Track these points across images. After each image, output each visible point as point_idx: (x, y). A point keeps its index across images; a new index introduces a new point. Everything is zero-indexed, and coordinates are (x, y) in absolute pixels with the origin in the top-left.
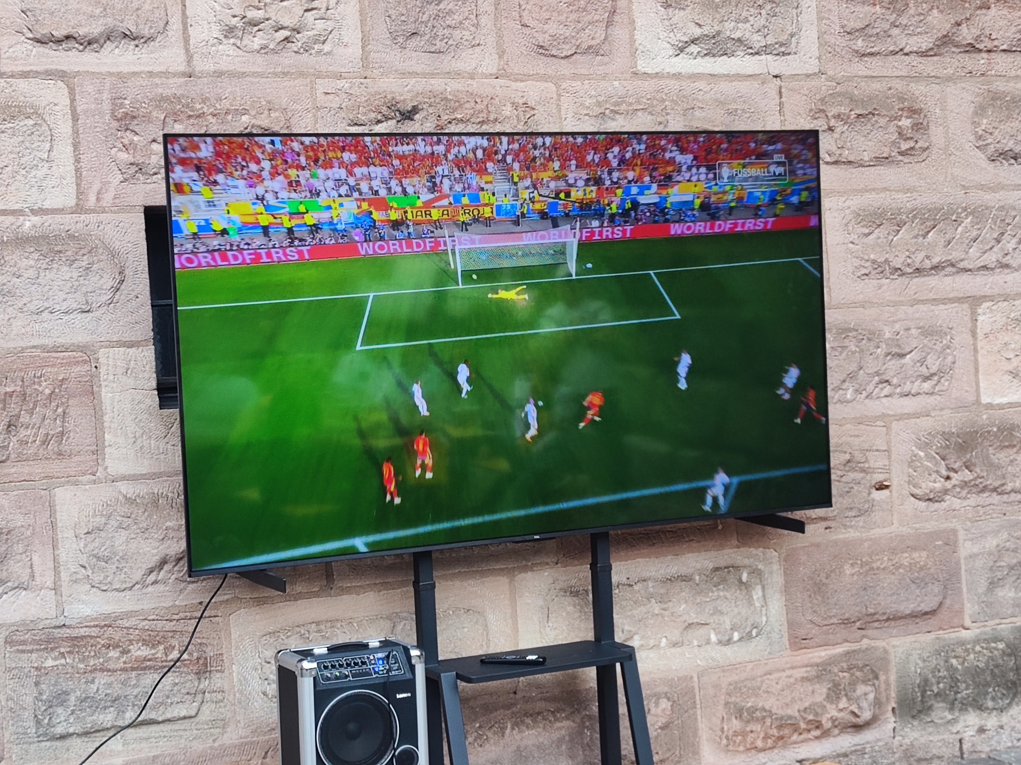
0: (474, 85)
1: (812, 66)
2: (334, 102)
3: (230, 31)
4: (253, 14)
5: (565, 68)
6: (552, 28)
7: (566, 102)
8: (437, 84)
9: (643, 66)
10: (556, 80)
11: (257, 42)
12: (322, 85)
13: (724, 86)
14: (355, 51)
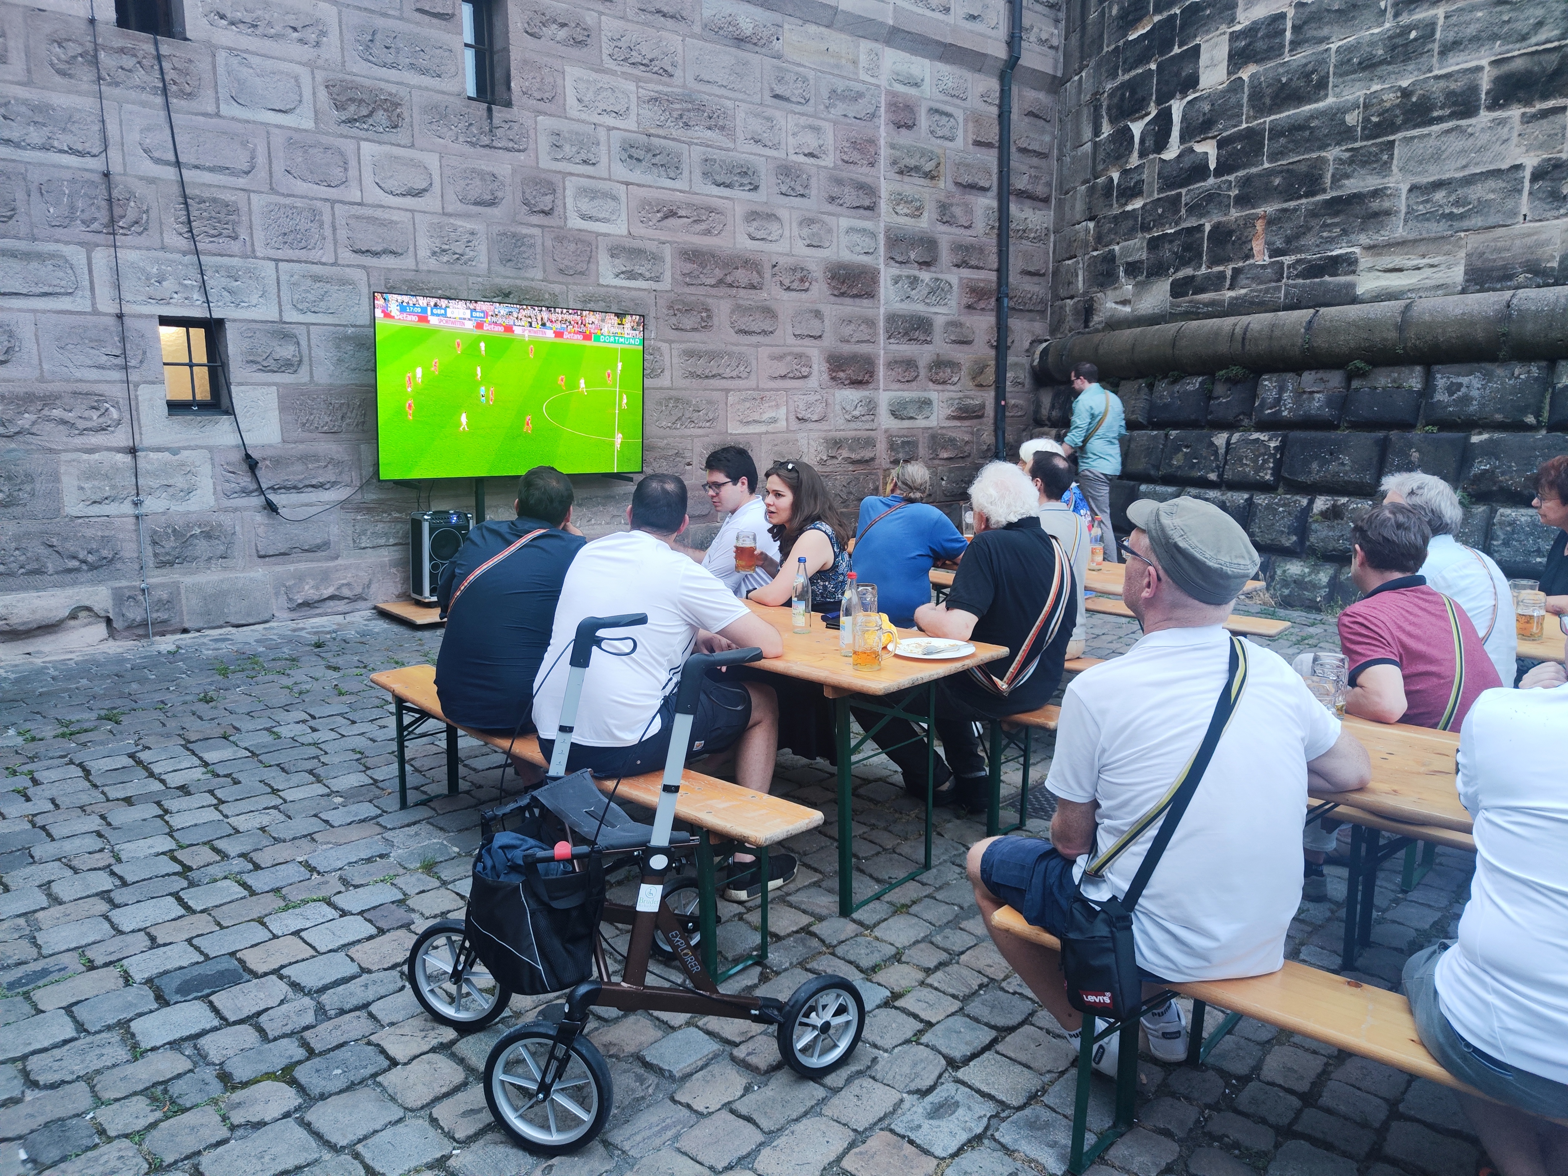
0: (533, 284)
1: (668, 287)
2: (476, 287)
3: (434, 253)
4: (445, 247)
5: (570, 279)
6: (566, 262)
7: (571, 295)
8: (518, 282)
9: (601, 281)
10: (567, 284)
11: (445, 259)
12: (471, 280)
13: (633, 293)
14: (485, 266)
